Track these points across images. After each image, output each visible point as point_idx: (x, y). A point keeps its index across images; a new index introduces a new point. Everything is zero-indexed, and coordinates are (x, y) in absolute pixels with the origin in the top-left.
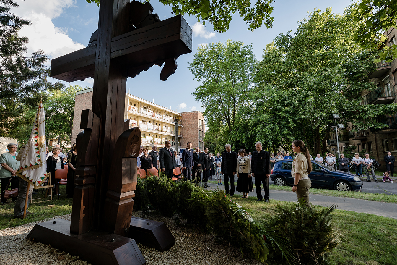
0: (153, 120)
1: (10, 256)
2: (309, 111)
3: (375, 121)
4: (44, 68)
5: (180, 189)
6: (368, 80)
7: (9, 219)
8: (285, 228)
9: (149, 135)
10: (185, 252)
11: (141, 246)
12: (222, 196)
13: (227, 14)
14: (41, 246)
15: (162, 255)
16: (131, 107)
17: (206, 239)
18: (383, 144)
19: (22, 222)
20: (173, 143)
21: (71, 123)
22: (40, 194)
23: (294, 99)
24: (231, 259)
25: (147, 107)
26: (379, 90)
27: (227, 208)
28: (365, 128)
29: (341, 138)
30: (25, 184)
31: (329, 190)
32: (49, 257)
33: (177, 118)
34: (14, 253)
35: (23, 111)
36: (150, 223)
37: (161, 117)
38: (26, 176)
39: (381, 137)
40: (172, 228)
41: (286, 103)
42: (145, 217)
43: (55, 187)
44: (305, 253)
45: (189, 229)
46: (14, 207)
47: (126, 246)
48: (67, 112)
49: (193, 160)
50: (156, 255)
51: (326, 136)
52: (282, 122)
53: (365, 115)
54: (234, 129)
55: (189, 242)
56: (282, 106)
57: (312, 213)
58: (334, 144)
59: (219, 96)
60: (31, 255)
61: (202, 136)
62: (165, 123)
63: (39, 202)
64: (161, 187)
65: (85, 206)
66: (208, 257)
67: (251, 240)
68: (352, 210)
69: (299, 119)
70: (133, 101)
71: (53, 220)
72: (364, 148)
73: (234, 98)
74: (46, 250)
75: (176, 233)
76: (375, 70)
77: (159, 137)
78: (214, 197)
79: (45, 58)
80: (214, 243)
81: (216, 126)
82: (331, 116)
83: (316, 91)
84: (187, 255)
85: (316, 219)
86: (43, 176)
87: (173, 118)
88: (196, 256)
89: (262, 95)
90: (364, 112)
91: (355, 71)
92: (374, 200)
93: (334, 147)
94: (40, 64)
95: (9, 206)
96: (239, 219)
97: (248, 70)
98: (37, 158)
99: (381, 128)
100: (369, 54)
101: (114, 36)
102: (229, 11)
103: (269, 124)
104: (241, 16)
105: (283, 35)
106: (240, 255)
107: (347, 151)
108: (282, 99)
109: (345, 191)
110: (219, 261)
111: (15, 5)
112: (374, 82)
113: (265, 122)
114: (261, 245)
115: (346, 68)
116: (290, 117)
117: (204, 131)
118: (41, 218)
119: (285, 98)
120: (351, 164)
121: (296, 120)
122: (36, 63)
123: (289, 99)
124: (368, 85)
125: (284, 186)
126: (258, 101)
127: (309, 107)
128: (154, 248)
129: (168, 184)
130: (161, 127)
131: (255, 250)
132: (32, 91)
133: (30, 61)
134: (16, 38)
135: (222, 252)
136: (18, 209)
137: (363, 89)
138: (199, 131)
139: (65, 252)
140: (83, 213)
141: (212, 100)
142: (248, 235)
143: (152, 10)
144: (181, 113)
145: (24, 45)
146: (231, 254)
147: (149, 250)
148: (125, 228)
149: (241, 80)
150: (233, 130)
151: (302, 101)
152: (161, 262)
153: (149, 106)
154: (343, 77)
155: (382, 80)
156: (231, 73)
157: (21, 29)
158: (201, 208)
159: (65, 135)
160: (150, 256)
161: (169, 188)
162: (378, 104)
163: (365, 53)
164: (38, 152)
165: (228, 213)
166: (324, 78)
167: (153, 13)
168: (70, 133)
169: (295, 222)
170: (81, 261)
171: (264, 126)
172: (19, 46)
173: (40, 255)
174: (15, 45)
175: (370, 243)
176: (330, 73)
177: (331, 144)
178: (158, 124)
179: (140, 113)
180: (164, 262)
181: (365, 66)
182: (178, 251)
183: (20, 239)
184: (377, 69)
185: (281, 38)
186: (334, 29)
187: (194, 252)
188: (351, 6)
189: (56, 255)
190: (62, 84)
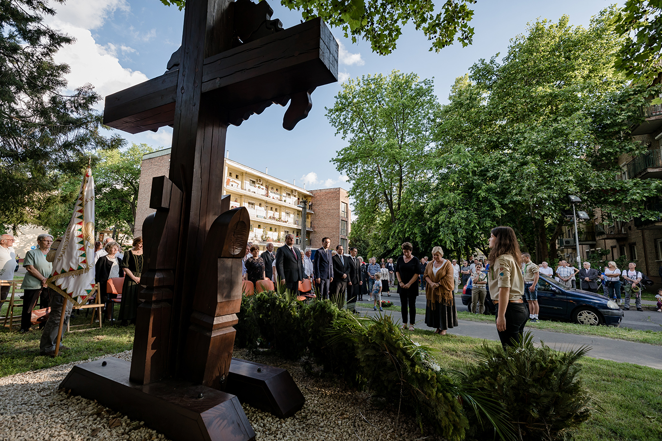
0: (266, 202)
1: (31, 416)
2: (528, 189)
3: (642, 207)
4: (94, 113)
5: (313, 314)
6: (631, 139)
7: (33, 357)
8: (496, 384)
9: (259, 226)
10: (321, 420)
11: (247, 408)
12: (387, 325)
13: (393, 25)
14: (82, 401)
15: (284, 425)
16: (231, 180)
17: (357, 400)
18: (656, 247)
19: (53, 361)
20: (297, 240)
21: (134, 205)
22: (83, 317)
23: (503, 169)
24: (401, 435)
25: (257, 180)
26: (649, 155)
27: (396, 346)
28: (625, 218)
29: (583, 235)
30: (59, 300)
31: (565, 324)
32: (94, 420)
33: (304, 199)
34: (37, 412)
35: (58, 183)
36: (262, 369)
37: (279, 197)
38: (63, 287)
39: (653, 234)
40: (298, 379)
41: (488, 175)
42: (252, 359)
43: (106, 307)
44: (532, 429)
45: (327, 381)
46: (40, 337)
47: (222, 408)
48: (127, 188)
49: (332, 267)
50: (273, 424)
51: (557, 232)
52: (483, 206)
53: (624, 196)
54: (399, 218)
55: (327, 404)
56: (482, 180)
57: (544, 359)
58: (570, 246)
59: (376, 162)
60: (66, 417)
61: (345, 229)
62: (286, 207)
63: (80, 331)
64: (280, 310)
65: (155, 338)
66: (361, 430)
67: (437, 404)
68: (607, 358)
69: (512, 202)
70: (234, 170)
71: (101, 359)
72: (622, 253)
73: (401, 167)
74: (90, 409)
75: (305, 387)
76: (643, 121)
77: (275, 231)
78: (373, 327)
79: (95, 98)
80: (371, 407)
81: (369, 212)
82: (566, 199)
83: (541, 155)
84: (325, 426)
85: (552, 370)
86: (90, 288)
87: (299, 199)
88: (340, 427)
89: (447, 161)
90: (624, 191)
91: (608, 122)
92: (645, 341)
93: (570, 250)
94: (88, 107)
95: (33, 336)
96: (417, 366)
97: (425, 121)
98: (80, 258)
99: (653, 220)
100: (632, 93)
101: (208, 56)
102: (397, 20)
103: (461, 209)
104: (417, 28)
105: (485, 62)
106: (416, 430)
107: (593, 258)
108: (483, 168)
109: (591, 324)
110: (380, 438)
111: (51, 11)
112: (641, 142)
113: (454, 207)
114: (456, 412)
115: (593, 117)
116: (495, 199)
117: (350, 222)
118: (82, 357)
119: (487, 166)
120: (600, 281)
121: (506, 204)
122: (80, 105)
123: (494, 169)
124: (631, 147)
125: (486, 314)
126: (440, 171)
127: (528, 182)
128: (268, 412)
129: (292, 304)
130: (278, 213)
131: (445, 421)
132: (74, 150)
133: (72, 102)
134: (51, 67)
135: (384, 423)
136: (47, 341)
137: (621, 152)
138: (340, 220)
139: (120, 414)
140: (152, 349)
141: (364, 170)
142: (433, 394)
143: (271, 13)
144: (311, 192)
145: (63, 77)
146: (400, 427)
147: (261, 415)
148: (220, 376)
149: (413, 138)
150: (397, 219)
151: (516, 172)
152: (281, 436)
153: (259, 179)
154: (588, 133)
155: (656, 138)
156: (397, 125)
157: (58, 51)
158: (349, 346)
159: (123, 224)
160: (262, 425)
161: (294, 312)
162: (649, 179)
163: (626, 92)
164: (83, 249)
165: (397, 356)
166: (553, 133)
167: (272, 18)
168: (132, 221)
169: (515, 374)
170: (146, 430)
171: (451, 214)
172: (55, 78)
173: (79, 418)
174: (49, 76)
175: (644, 415)
176: (564, 125)
177: (564, 246)
178: (274, 209)
179: (245, 190)
180: (286, 437)
181: (625, 113)
182: (310, 418)
183: (49, 389)
184: (646, 119)
185: (481, 66)
186: (573, 52)
187: (336, 421)
188: (602, 13)
189: (106, 418)
190: (122, 139)
